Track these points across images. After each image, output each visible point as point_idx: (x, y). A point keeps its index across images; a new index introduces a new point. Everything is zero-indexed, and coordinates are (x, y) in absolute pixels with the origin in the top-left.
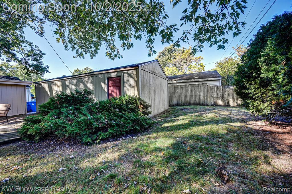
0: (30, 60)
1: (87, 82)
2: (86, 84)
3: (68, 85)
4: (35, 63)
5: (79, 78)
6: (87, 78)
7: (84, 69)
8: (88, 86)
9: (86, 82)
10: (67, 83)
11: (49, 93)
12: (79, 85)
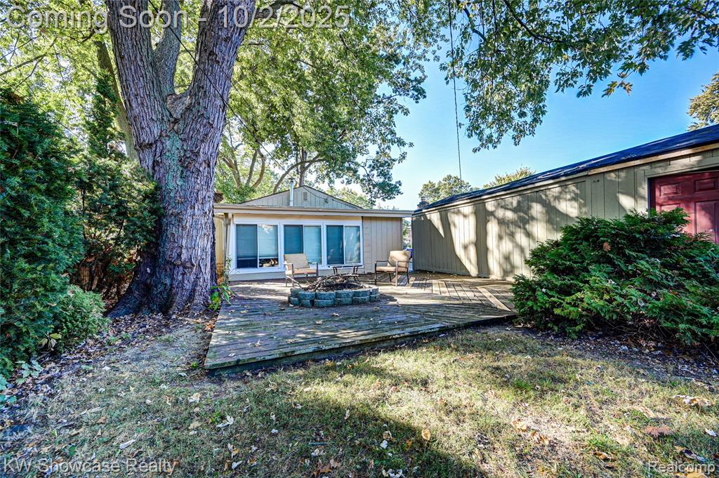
0: (375, 176)
1: (557, 198)
2: (552, 204)
3: (495, 211)
4: (381, 180)
5: (528, 192)
6: (556, 190)
7: (441, 181)
8: (560, 209)
9: (552, 199)
10: (490, 205)
11: (441, 231)
12: (529, 208)
